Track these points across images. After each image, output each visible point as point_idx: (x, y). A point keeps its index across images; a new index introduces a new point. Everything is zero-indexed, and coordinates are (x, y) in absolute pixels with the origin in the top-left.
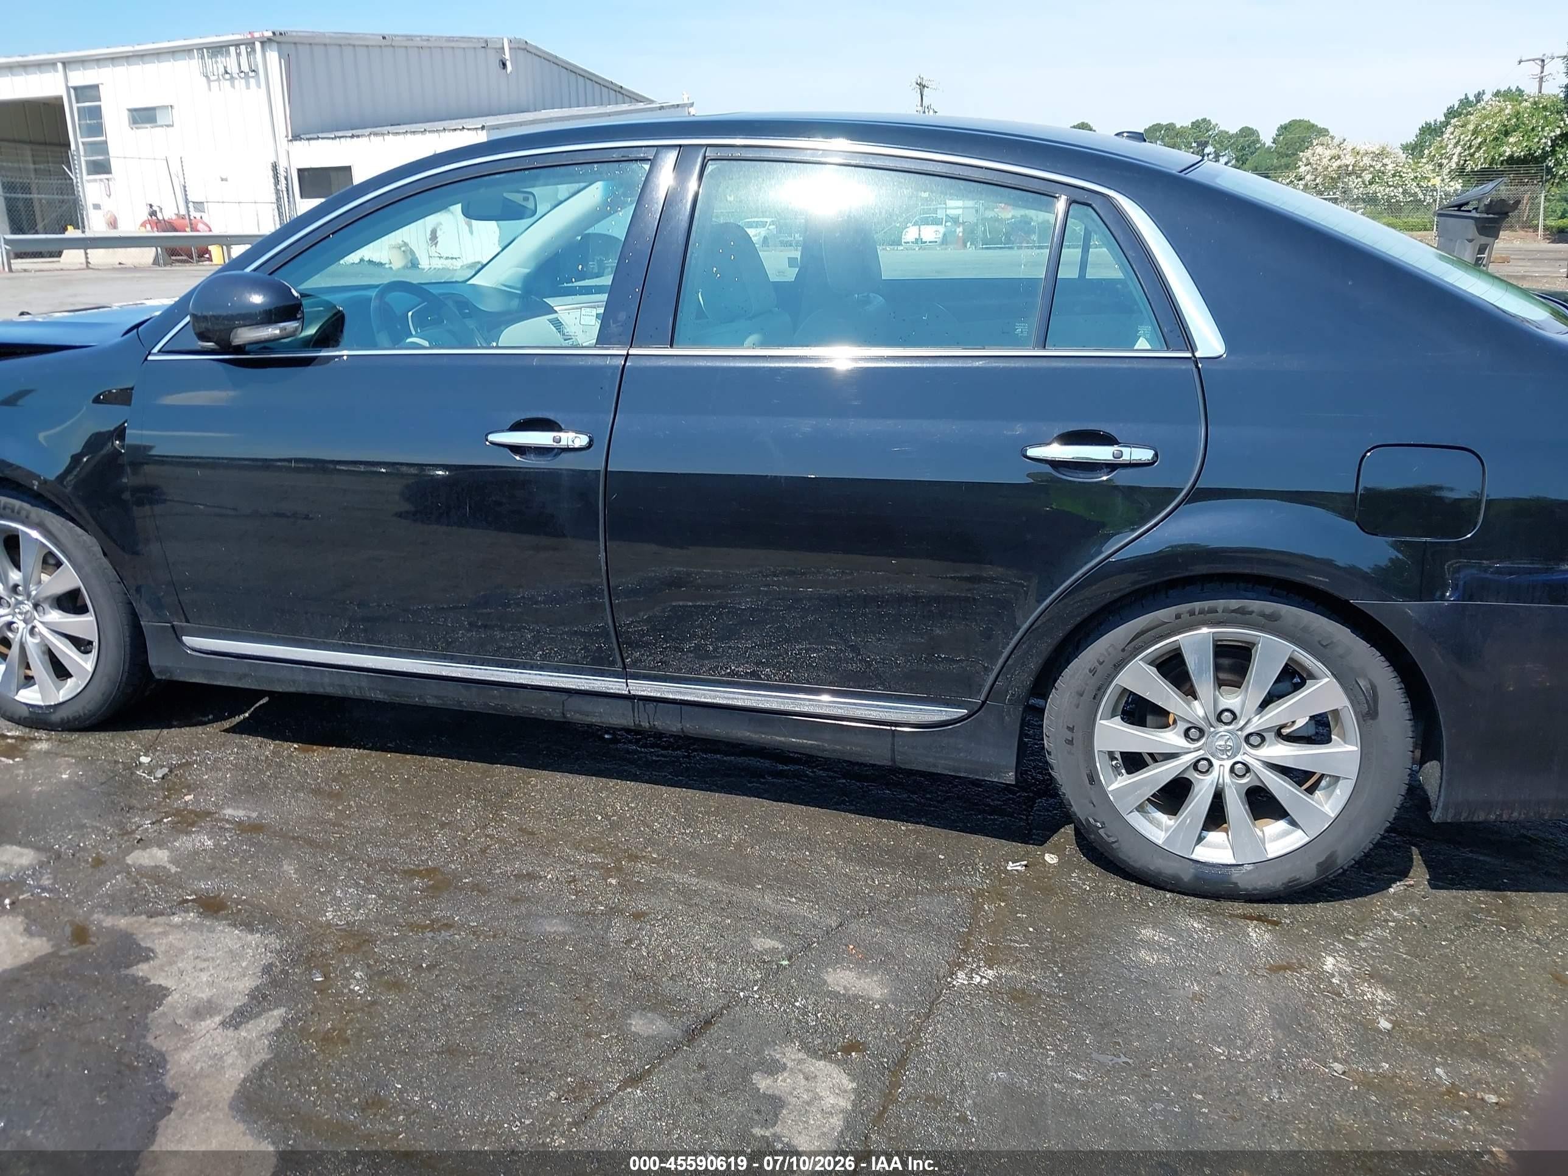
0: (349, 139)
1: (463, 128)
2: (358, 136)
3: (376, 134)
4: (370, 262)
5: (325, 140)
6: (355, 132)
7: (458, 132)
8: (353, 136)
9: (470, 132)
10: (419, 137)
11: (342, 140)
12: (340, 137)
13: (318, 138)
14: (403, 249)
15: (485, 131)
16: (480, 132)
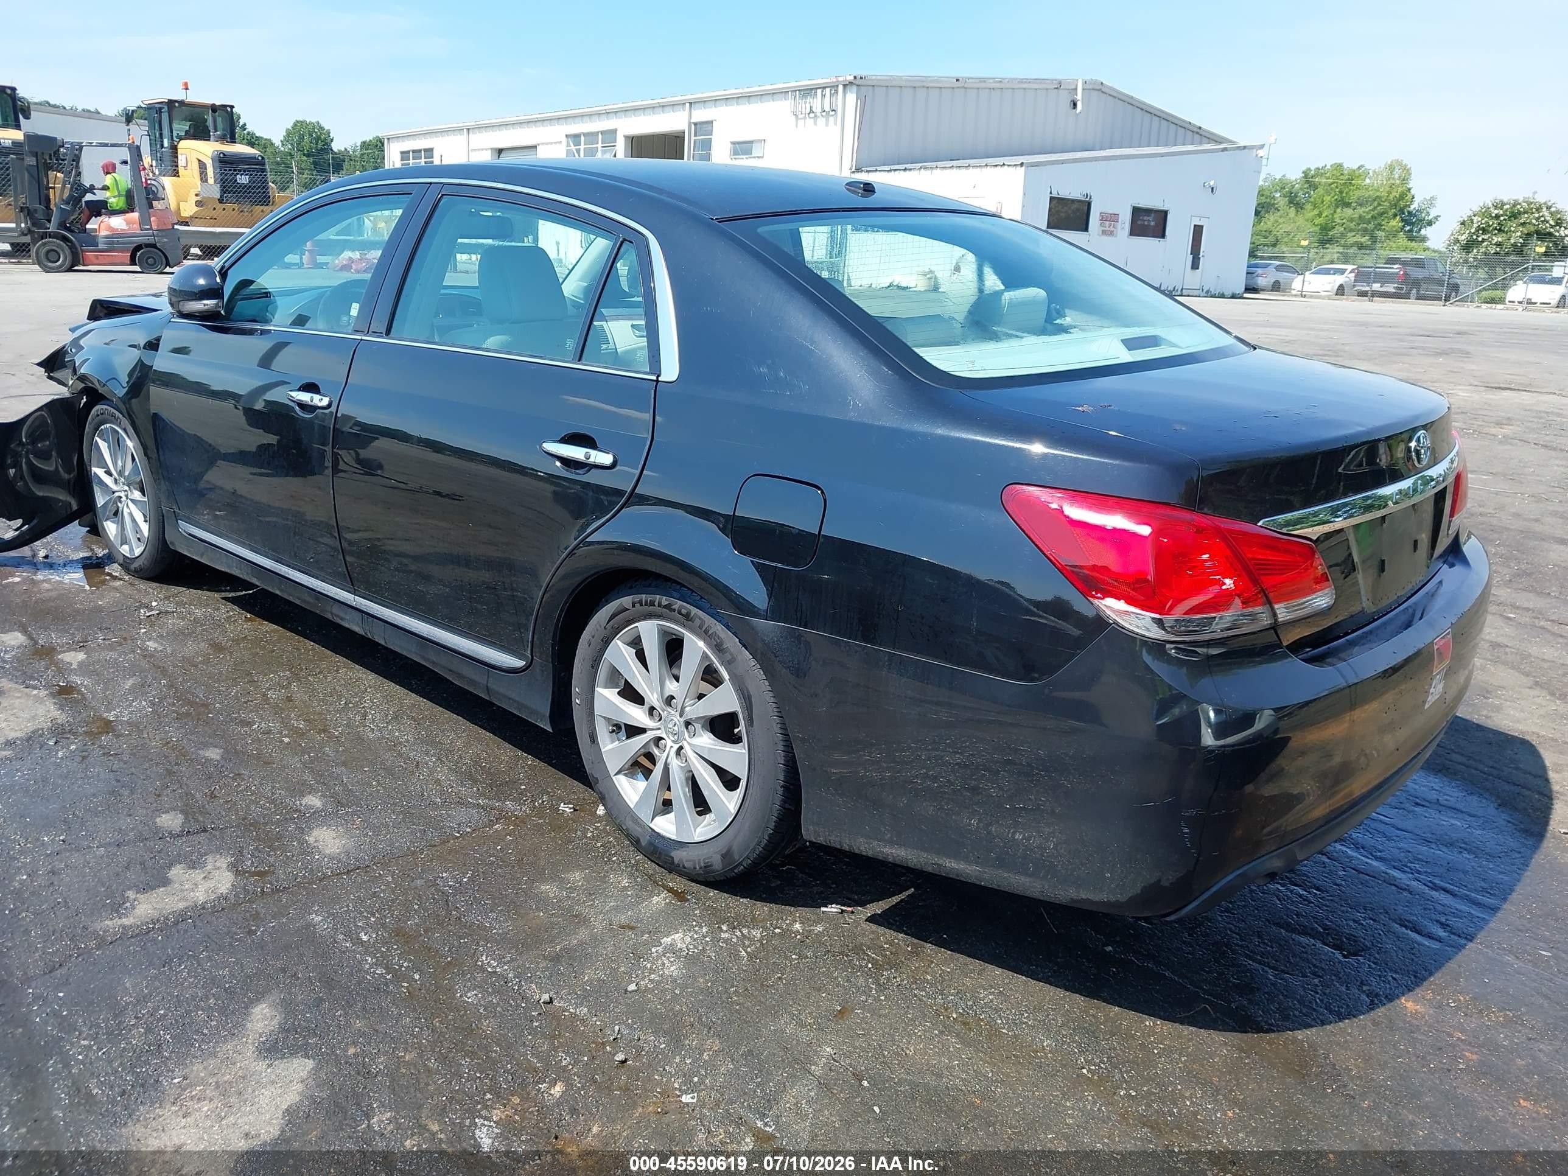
0: (902, 172)
1: (1004, 165)
2: (910, 170)
3: (926, 168)
4: (898, 287)
5: (882, 173)
6: (908, 166)
7: (999, 167)
8: (905, 170)
9: (1010, 168)
10: (963, 171)
11: (897, 172)
12: (895, 170)
13: (876, 170)
14: (928, 276)
15: (1023, 168)
16: (1019, 168)
